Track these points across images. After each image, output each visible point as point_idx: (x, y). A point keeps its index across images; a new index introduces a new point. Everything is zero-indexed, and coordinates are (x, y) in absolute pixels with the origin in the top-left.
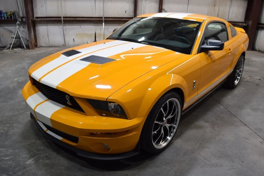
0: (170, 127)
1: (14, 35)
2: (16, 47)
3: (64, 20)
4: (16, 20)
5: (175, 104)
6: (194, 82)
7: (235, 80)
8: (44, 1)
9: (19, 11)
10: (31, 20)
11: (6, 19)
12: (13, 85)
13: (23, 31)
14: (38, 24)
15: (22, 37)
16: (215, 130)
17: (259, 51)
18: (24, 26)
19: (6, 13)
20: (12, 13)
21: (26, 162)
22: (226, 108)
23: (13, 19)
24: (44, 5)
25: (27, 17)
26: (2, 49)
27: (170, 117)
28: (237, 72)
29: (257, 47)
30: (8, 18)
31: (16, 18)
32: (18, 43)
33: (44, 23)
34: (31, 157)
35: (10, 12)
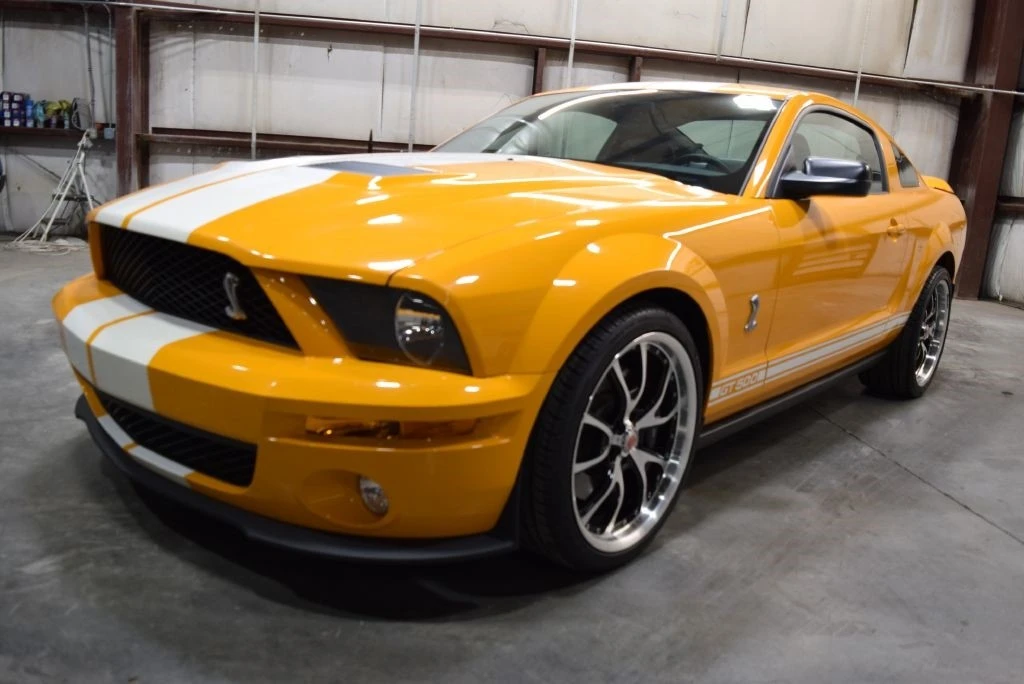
0: (654, 470)
1: (65, 187)
2: (64, 236)
3: (258, 145)
4: (79, 134)
5: (673, 374)
6: (754, 298)
7: (918, 366)
8: (192, 72)
9: (93, 101)
10: (137, 136)
11: (40, 126)
12: (29, 336)
13: (99, 177)
14: (161, 153)
15: (92, 198)
16: (839, 515)
17: (1007, 301)
18: (106, 158)
19: (44, 104)
20: (65, 106)
21: (21, 565)
22: (883, 455)
23: (67, 127)
24: (192, 86)
25: (123, 124)
26: (10, 237)
27: (651, 420)
28: (923, 332)
29: (998, 286)
30: (47, 123)
31: (79, 124)
32: (77, 221)
33: (183, 154)
34: (49, 551)
35: (61, 103)
